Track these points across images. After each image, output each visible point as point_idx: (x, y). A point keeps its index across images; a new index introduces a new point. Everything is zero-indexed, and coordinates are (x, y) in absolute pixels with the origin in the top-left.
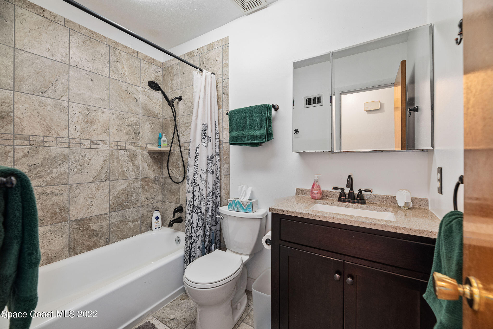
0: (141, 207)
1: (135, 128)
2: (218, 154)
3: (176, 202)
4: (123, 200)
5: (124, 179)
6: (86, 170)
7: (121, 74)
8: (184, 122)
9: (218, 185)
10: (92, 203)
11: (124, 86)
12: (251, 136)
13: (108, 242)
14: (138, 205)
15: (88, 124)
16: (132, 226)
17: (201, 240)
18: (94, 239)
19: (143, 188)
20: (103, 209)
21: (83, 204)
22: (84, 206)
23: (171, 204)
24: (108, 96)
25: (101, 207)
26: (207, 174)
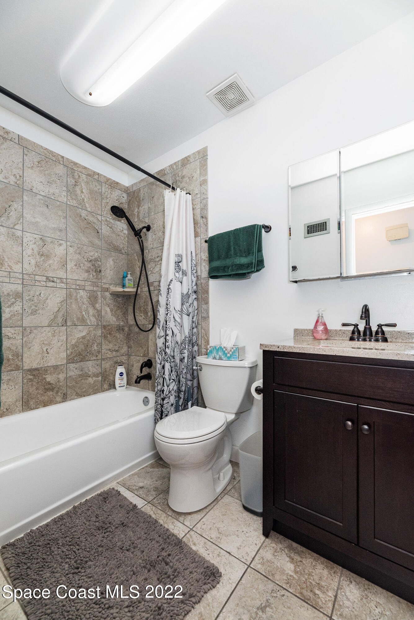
0: (103, 359)
1: (96, 265)
2: (195, 292)
3: (144, 356)
4: (82, 350)
5: (84, 325)
6: (40, 311)
7: (79, 199)
8: (153, 257)
9: (195, 330)
10: (48, 350)
11: (84, 214)
12: (236, 265)
13: (65, 398)
14: (100, 357)
15: (43, 258)
16: (93, 382)
17: (175, 396)
18: (50, 393)
19: (105, 337)
20: (59, 360)
21: (38, 351)
22: (39, 353)
23: (138, 358)
24: (66, 225)
25: (58, 357)
26: (182, 316)
